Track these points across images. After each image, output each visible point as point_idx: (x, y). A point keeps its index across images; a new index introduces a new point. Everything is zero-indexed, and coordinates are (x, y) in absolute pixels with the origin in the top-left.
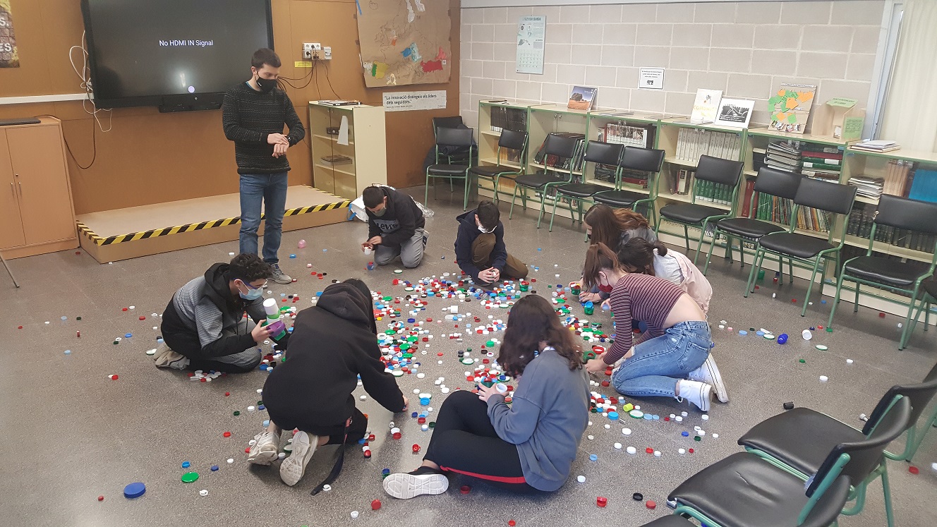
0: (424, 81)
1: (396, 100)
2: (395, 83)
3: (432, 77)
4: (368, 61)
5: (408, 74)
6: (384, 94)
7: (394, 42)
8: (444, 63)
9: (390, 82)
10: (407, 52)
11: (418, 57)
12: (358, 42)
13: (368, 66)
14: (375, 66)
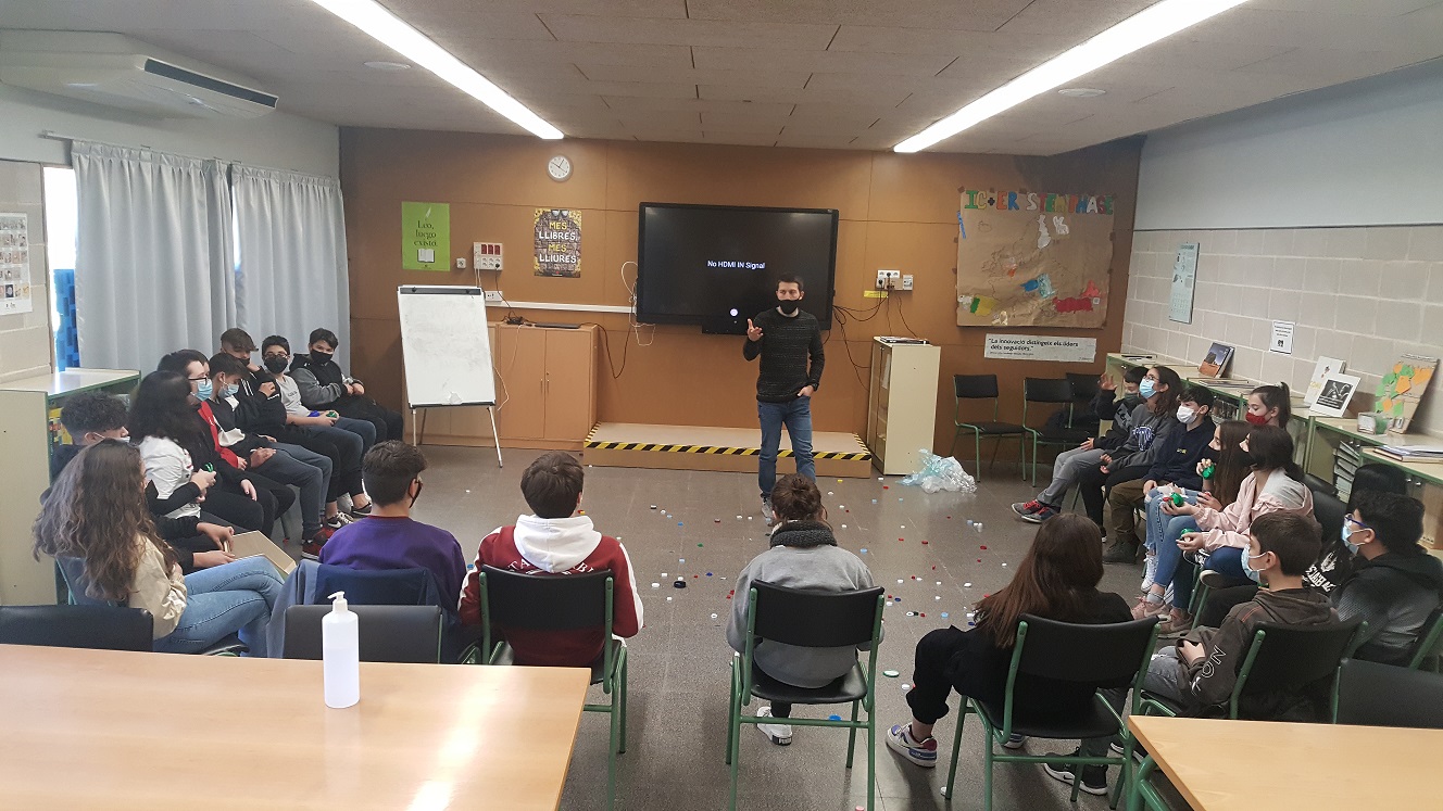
0: (1056, 322)
1: (1006, 345)
2: (1006, 323)
3: (1072, 319)
4: (967, 294)
5: (1028, 314)
6: (988, 336)
7: (1012, 272)
8: (1096, 302)
9: (998, 320)
10: (1031, 285)
11: (1049, 291)
12: (955, 271)
13: (966, 301)
14: (976, 301)
